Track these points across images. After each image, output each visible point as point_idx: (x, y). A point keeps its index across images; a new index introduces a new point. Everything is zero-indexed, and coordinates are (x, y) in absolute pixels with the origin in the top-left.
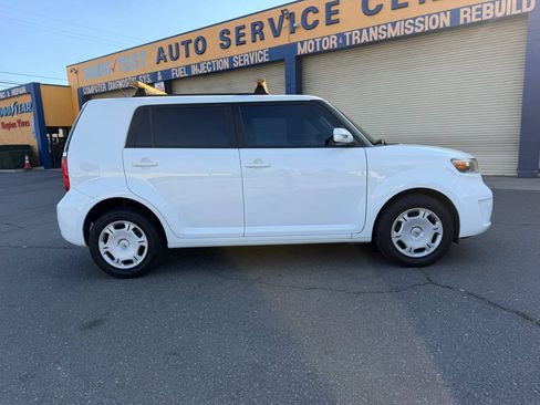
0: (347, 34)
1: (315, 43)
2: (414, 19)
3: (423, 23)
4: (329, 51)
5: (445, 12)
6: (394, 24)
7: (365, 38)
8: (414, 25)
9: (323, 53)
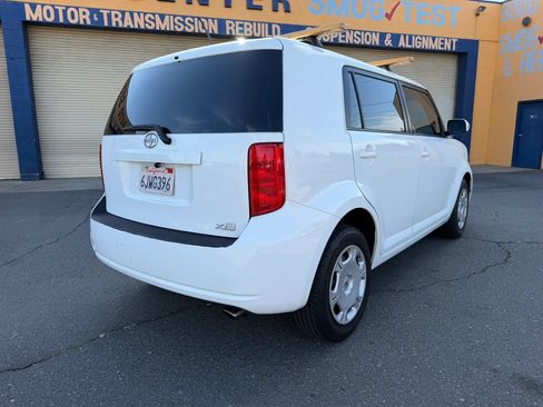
0: (105, 13)
1: (56, 11)
2: (184, 17)
3: (193, 23)
4: (77, 26)
5: (213, 19)
6: (162, 17)
7: (128, 23)
8: (183, 23)
9: (67, 26)
